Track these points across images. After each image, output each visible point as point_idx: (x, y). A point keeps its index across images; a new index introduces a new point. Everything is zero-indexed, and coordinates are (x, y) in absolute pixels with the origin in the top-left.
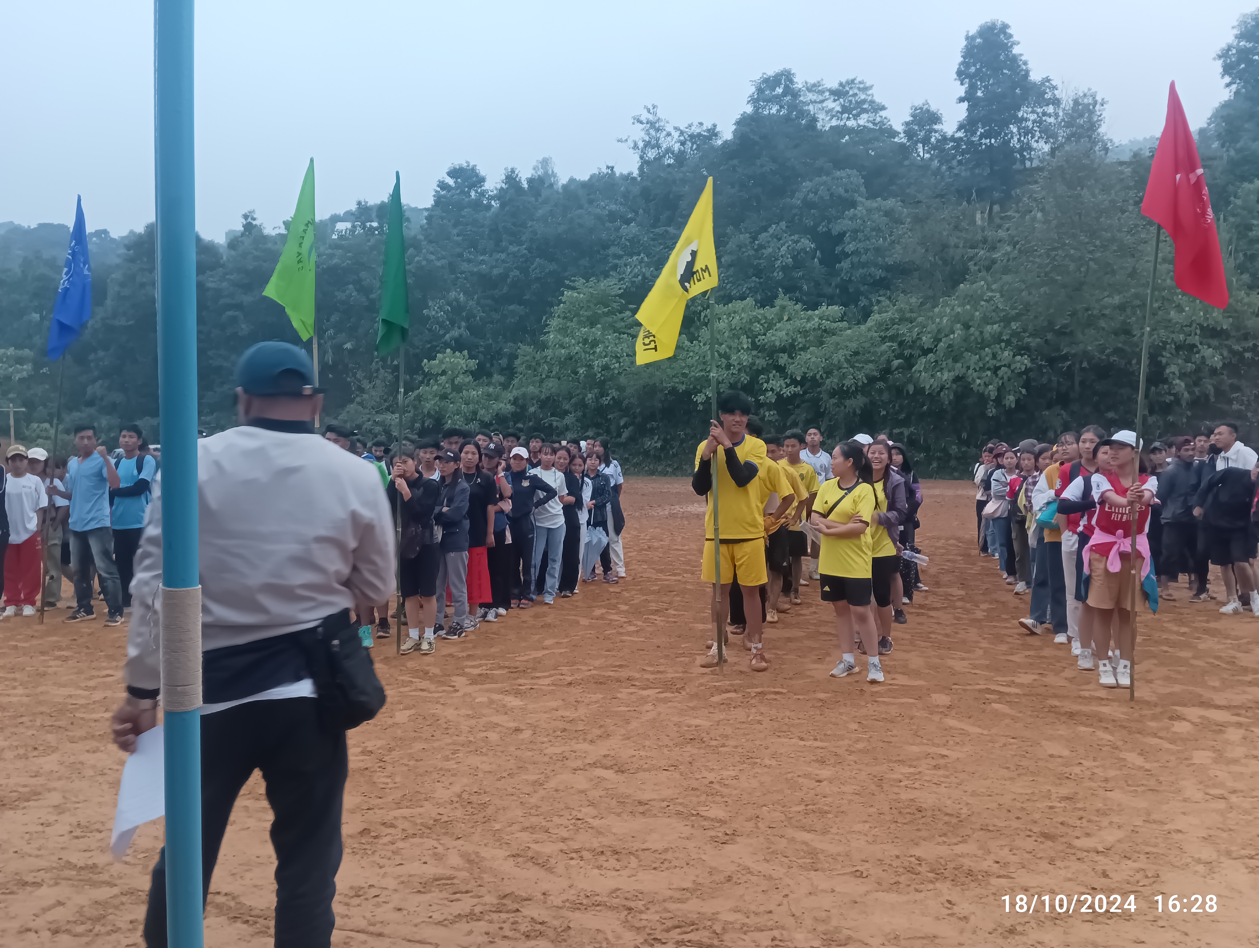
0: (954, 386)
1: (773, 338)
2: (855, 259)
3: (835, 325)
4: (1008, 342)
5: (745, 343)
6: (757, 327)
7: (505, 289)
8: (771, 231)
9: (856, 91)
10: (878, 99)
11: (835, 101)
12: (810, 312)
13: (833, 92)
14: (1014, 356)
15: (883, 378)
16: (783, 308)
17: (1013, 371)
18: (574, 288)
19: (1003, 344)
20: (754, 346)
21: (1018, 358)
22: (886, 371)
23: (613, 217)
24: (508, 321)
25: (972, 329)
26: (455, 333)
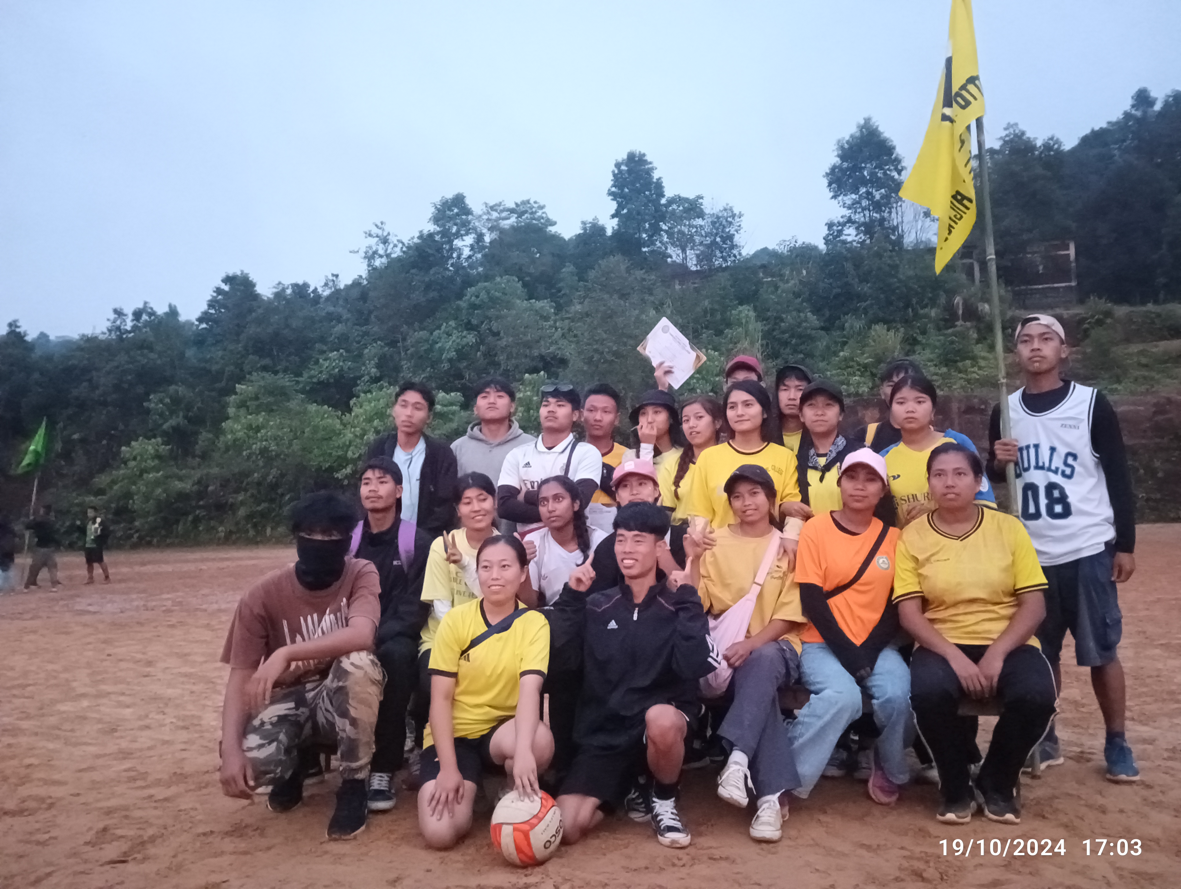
9: (533, 210)
10: (550, 216)
13: (512, 211)
23: (329, 317)
26: (172, 422)
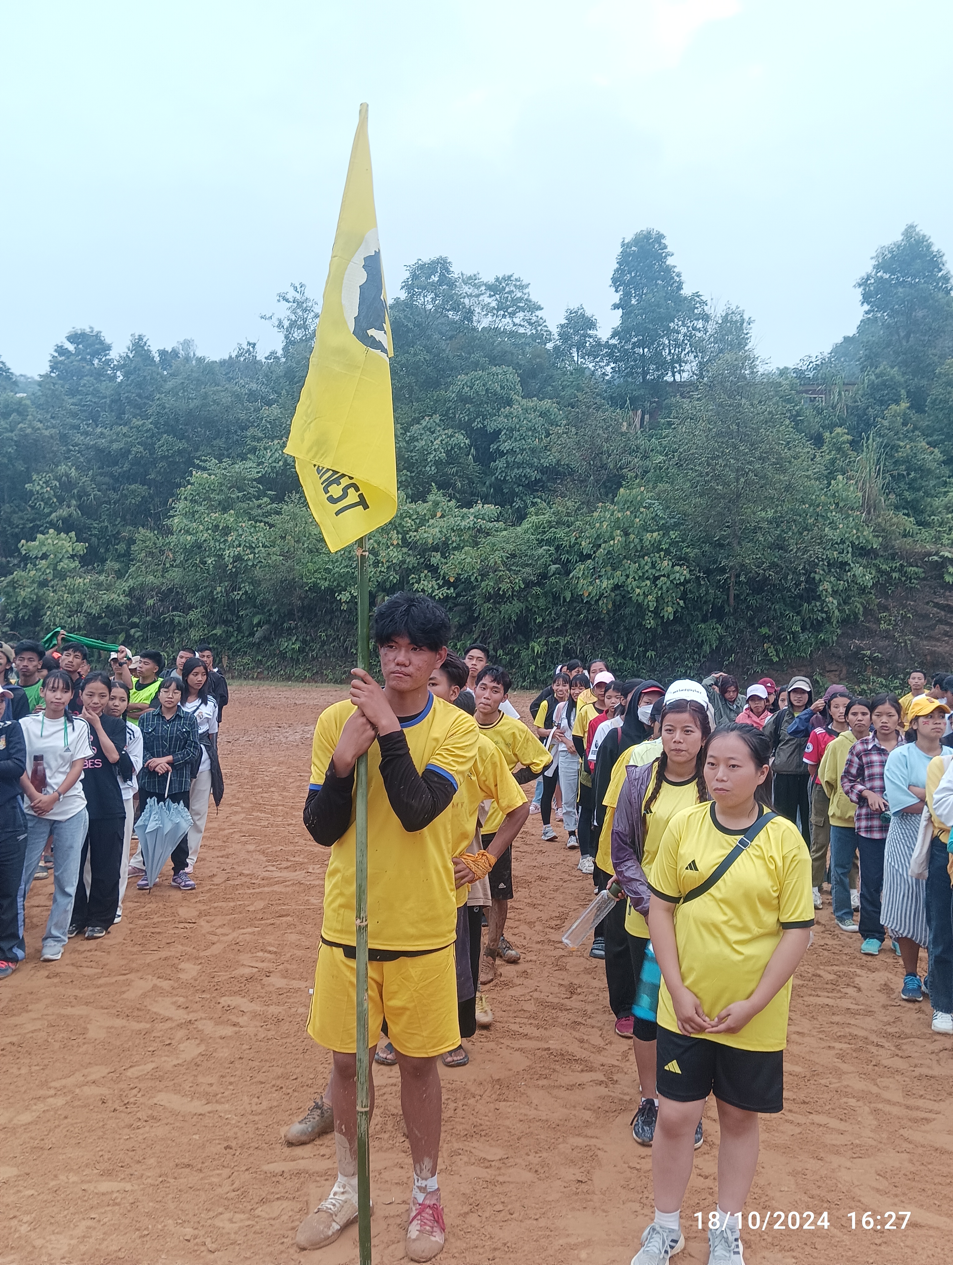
0: (613, 594)
1: (426, 535)
2: (510, 459)
3: (492, 525)
4: (667, 552)
5: (396, 538)
6: (408, 522)
7: (126, 467)
8: (424, 423)
9: (512, 288)
10: (534, 298)
11: (490, 296)
12: (465, 510)
13: (489, 287)
14: (673, 566)
15: (539, 584)
16: (436, 504)
17: (672, 582)
18: (204, 469)
19: (662, 553)
20: (405, 543)
21: (677, 568)
22: (544, 576)
23: (252, 396)
24: (128, 502)
25: (632, 536)
26: (63, 512)
